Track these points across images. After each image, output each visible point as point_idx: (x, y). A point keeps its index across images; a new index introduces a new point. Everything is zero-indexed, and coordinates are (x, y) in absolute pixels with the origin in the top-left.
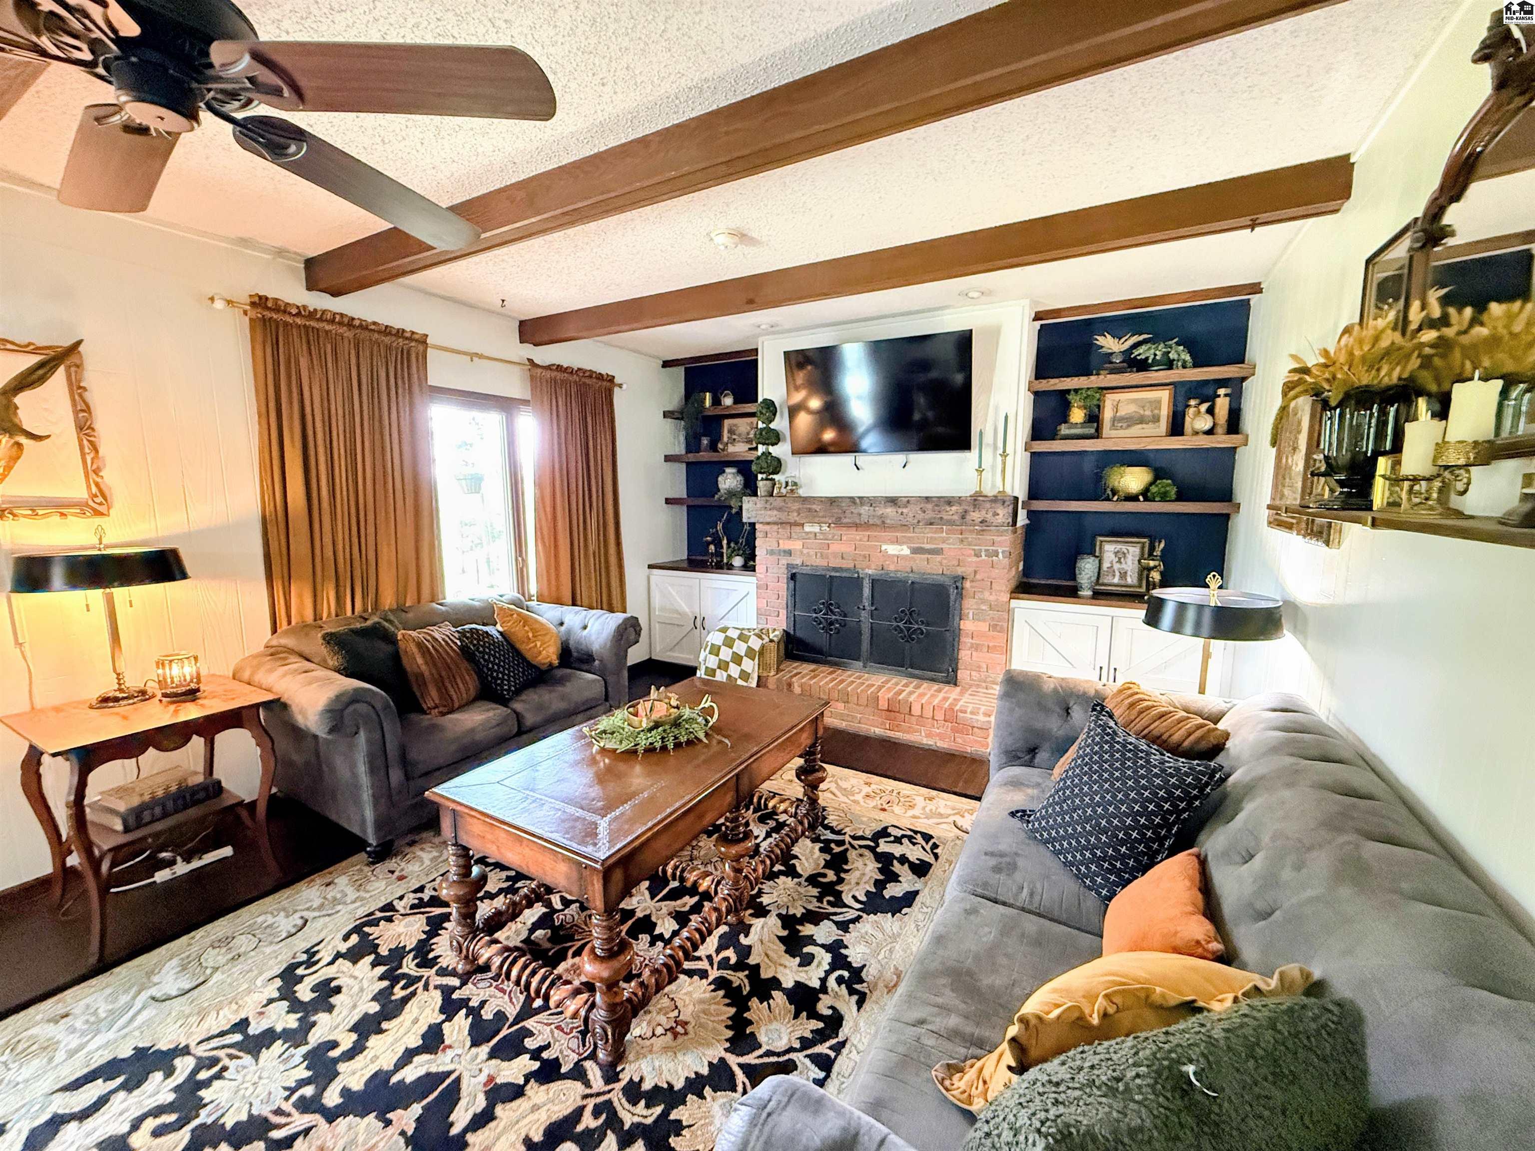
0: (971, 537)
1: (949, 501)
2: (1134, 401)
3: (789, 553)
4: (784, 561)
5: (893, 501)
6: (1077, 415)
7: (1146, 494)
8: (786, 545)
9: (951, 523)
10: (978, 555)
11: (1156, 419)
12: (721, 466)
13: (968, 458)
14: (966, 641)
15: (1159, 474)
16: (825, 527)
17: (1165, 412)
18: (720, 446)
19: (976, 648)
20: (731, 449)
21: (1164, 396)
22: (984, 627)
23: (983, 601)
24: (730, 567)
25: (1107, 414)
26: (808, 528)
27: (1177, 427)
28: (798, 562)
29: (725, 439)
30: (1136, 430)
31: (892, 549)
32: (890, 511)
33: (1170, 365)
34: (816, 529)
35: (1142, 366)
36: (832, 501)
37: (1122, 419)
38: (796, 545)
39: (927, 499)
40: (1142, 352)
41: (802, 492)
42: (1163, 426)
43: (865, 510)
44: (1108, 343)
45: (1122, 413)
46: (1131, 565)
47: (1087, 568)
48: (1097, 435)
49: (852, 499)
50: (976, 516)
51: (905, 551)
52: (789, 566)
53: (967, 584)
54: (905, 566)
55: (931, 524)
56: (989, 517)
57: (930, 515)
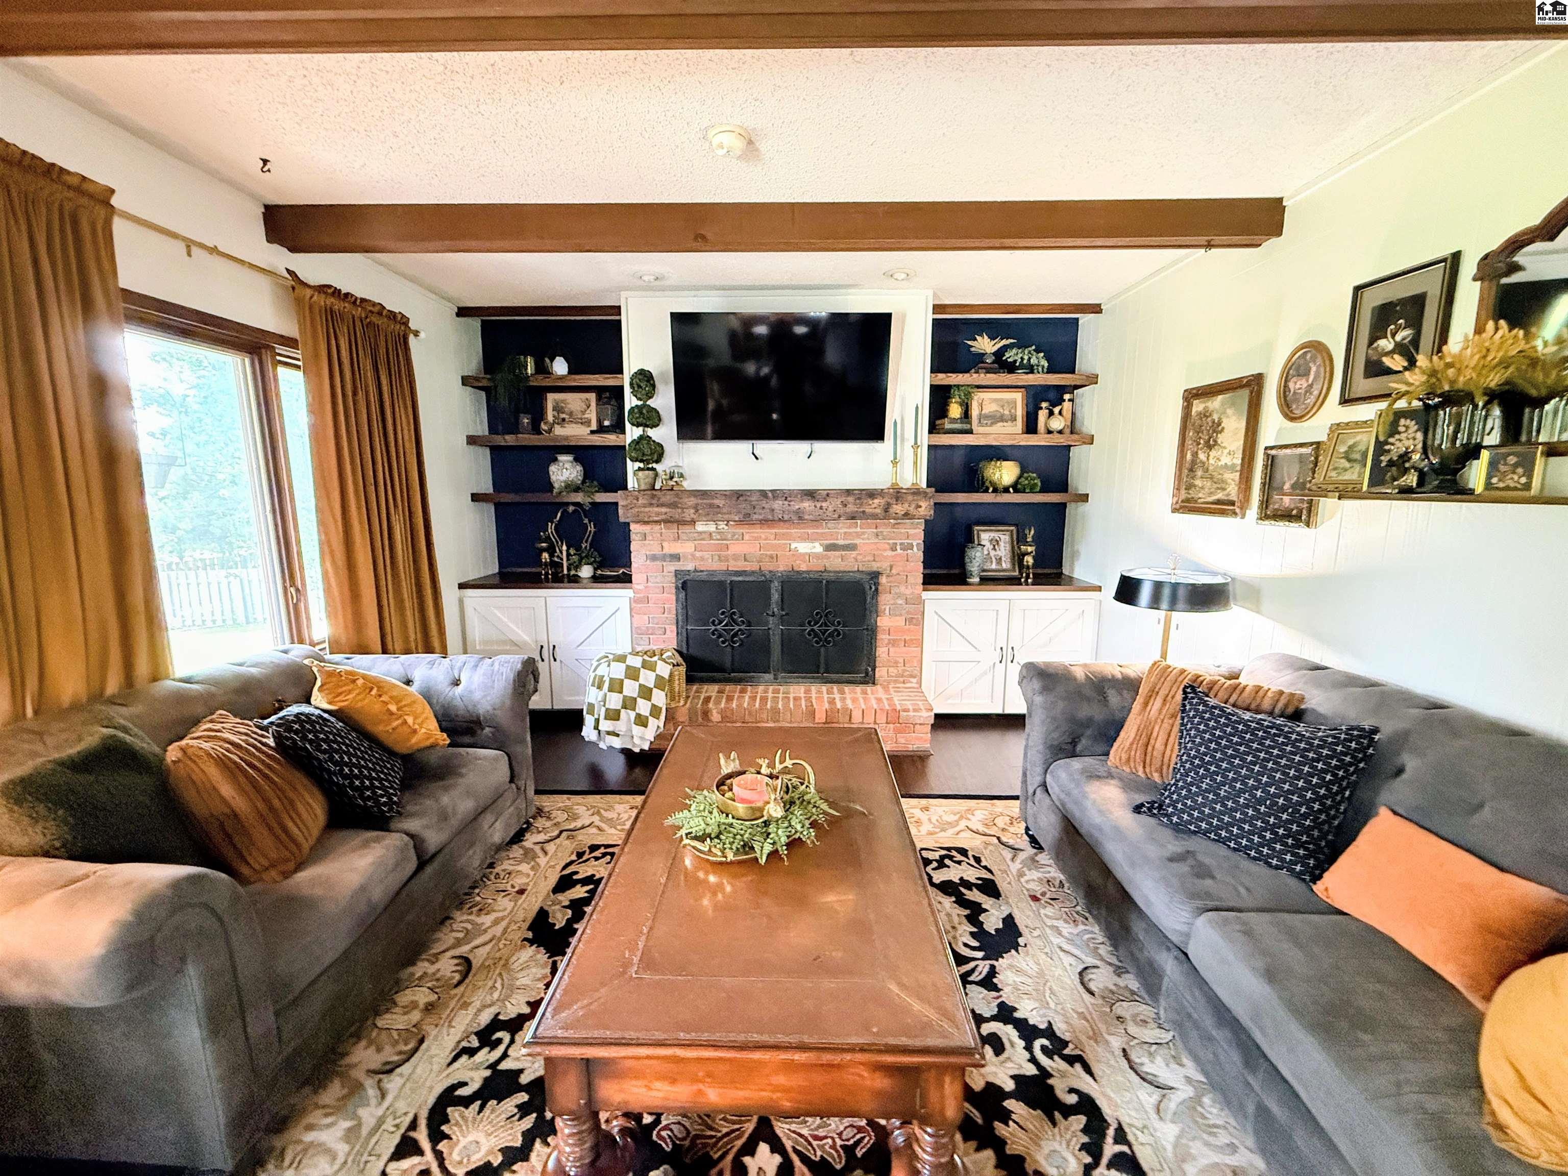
0: (886, 531)
1: (872, 494)
2: (996, 400)
3: (676, 557)
4: (672, 567)
5: (811, 494)
6: (955, 410)
7: (1016, 487)
8: (671, 548)
9: (874, 516)
10: (893, 549)
11: (1013, 419)
12: (553, 452)
13: (886, 450)
14: (882, 638)
15: (1025, 468)
16: (722, 525)
17: (1020, 412)
18: (544, 427)
19: (893, 643)
20: (558, 431)
21: (1018, 397)
22: (900, 622)
23: (899, 596)
24: (574, 580)
25: (975, 412)
26: (700, 527)
27: (1031, 427)
28: (690, 567)
29: (550, 418)
30: (999, 428)
31: (803, 547)
32: (807, 505)
33: (1031, 369)
34: (712, 527)
35: (1011, 368)
36: (739, 495)
37: (987, 417)
38: (685, 548)
39: (849, 492)
40: (1011, 355)
41: (687, 485)
42: (1019, 426)
43: (778, 504)
44: (985, 345)
45: (989, 408)
46: (1004, 551)
47: (977, 557)
48: (970, 432)
49: (763, 493)
50: (898, 509)
51: (818, 548)
52: (677, 573)
53: (883, 580)
54: (816, 565)
55: (853, 518)
56: (912, 509)
57: (851, 508)
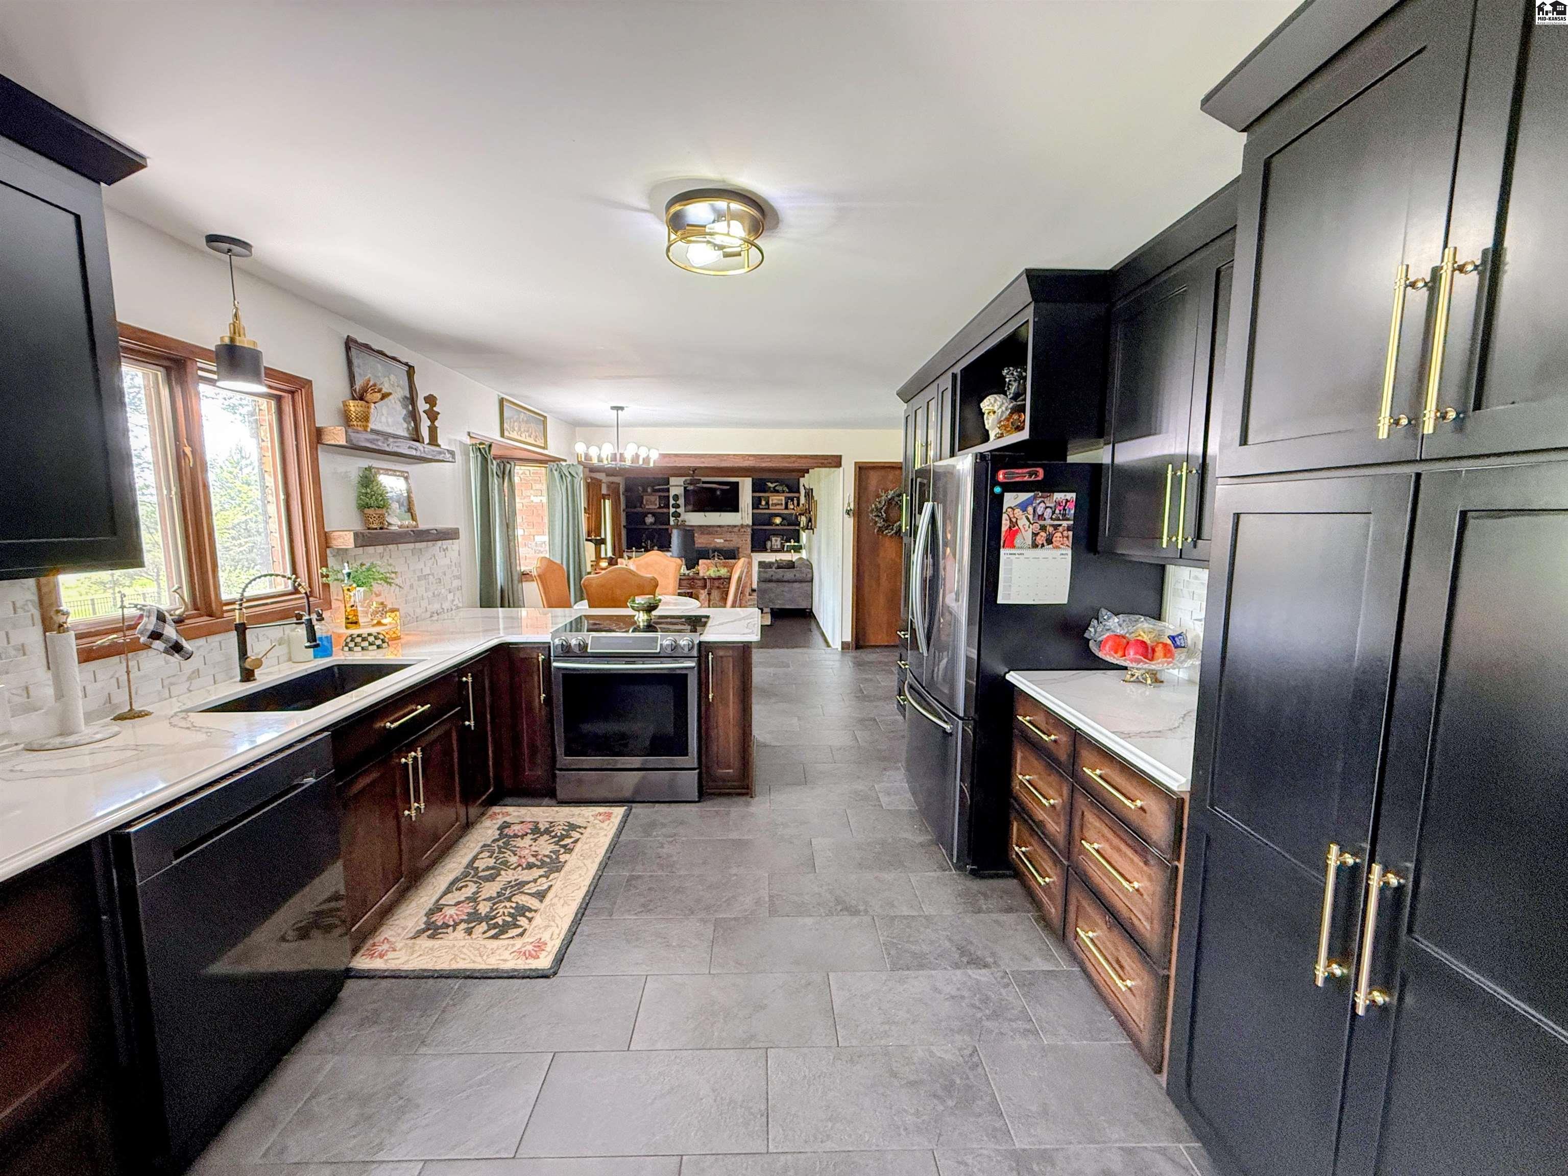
0: (740, 536)
1: (735, 526)
5: (719, 526)
6: (763, 503)
7: (781, 524)
9: (736, 532)
10: (743, 541)
11: (782, 505)
12: (645, 515)
13: (739, 514)
15: (783, 519)
17: (784, 502)
18: (643, 506)
20: (647, 507)
21: (783, 499)
23: (742, 553)
25: (770, 502)
27: (786, 508)
29: (645, 504)
30: (778, 507)
31: (718, 541)
33: (783, 492)
35: (777, 491)
36: (700, 526)
37: (774, 504)
39: (729, 526)
40: (777, 488)
41: (687, 523)
42: (783, 507)
43: (712, 529)
45: (775, 502)
46: (779, 543)
47: (769, 544)
48: (768, 509)
49: (707, 526)
51: (722, 541)
54: (722, 545)
55: (731, 533)
56: (746, 530)
57: (731, 530)
